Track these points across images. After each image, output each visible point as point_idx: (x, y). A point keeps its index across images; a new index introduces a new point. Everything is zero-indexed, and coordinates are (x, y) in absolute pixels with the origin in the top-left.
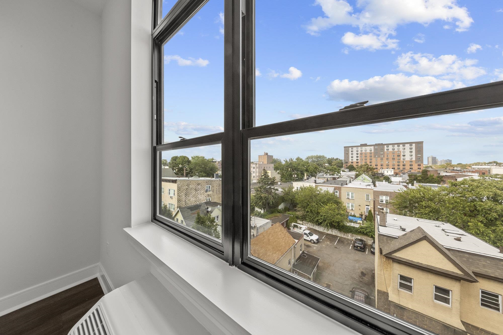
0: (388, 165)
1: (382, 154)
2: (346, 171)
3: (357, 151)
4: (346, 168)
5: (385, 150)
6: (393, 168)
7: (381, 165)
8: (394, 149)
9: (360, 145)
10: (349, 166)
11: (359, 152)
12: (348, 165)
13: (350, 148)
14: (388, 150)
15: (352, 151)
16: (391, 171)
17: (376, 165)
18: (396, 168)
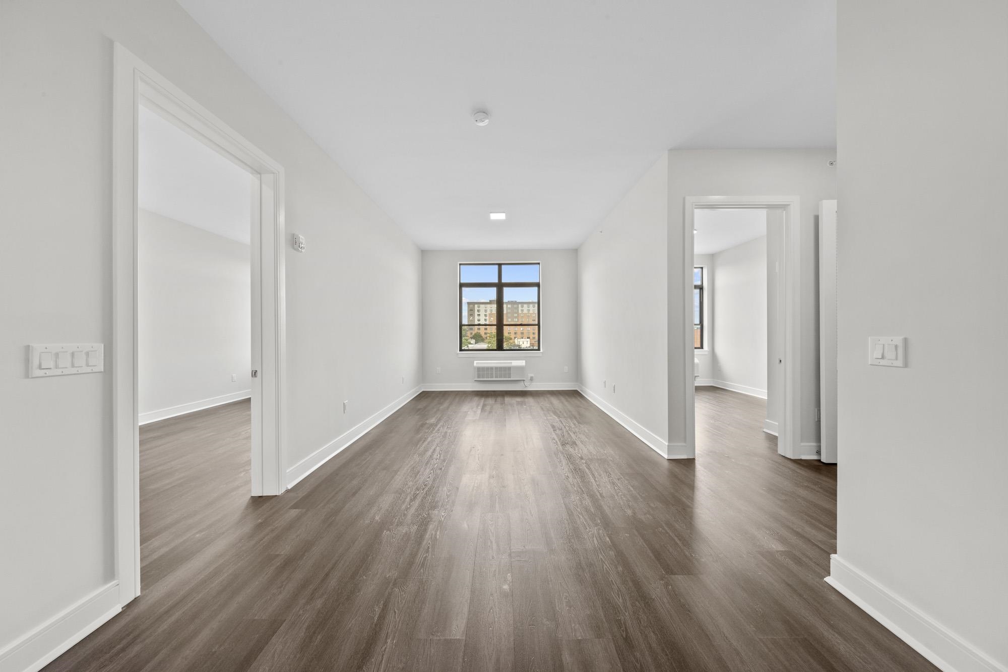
0: (522, 333)
1: (516, 317)
2: (472, 342)
3: (486, 311)
4: (471, 338)
5: (520, 312)
6: (528, 338)
7: (515, 333)
8: (529, 310)
9: (489, 301)
10: (475, 334)
11: (488, 312)
12: (473, 334)
13: (476, 306)
14: (522, 310)
15: (478, 311)
16: (527, 341)
17: (509, 333)
18: (531, 338)
